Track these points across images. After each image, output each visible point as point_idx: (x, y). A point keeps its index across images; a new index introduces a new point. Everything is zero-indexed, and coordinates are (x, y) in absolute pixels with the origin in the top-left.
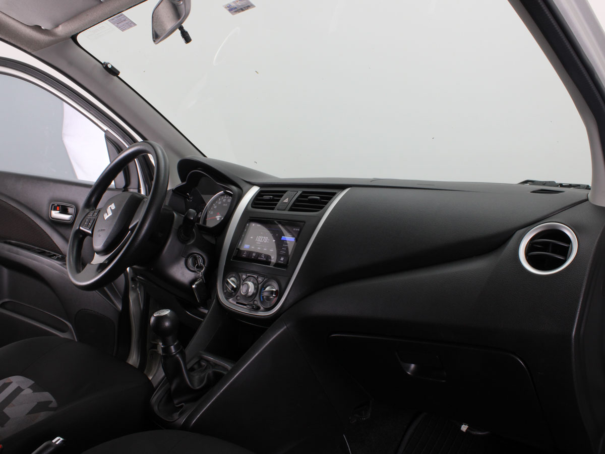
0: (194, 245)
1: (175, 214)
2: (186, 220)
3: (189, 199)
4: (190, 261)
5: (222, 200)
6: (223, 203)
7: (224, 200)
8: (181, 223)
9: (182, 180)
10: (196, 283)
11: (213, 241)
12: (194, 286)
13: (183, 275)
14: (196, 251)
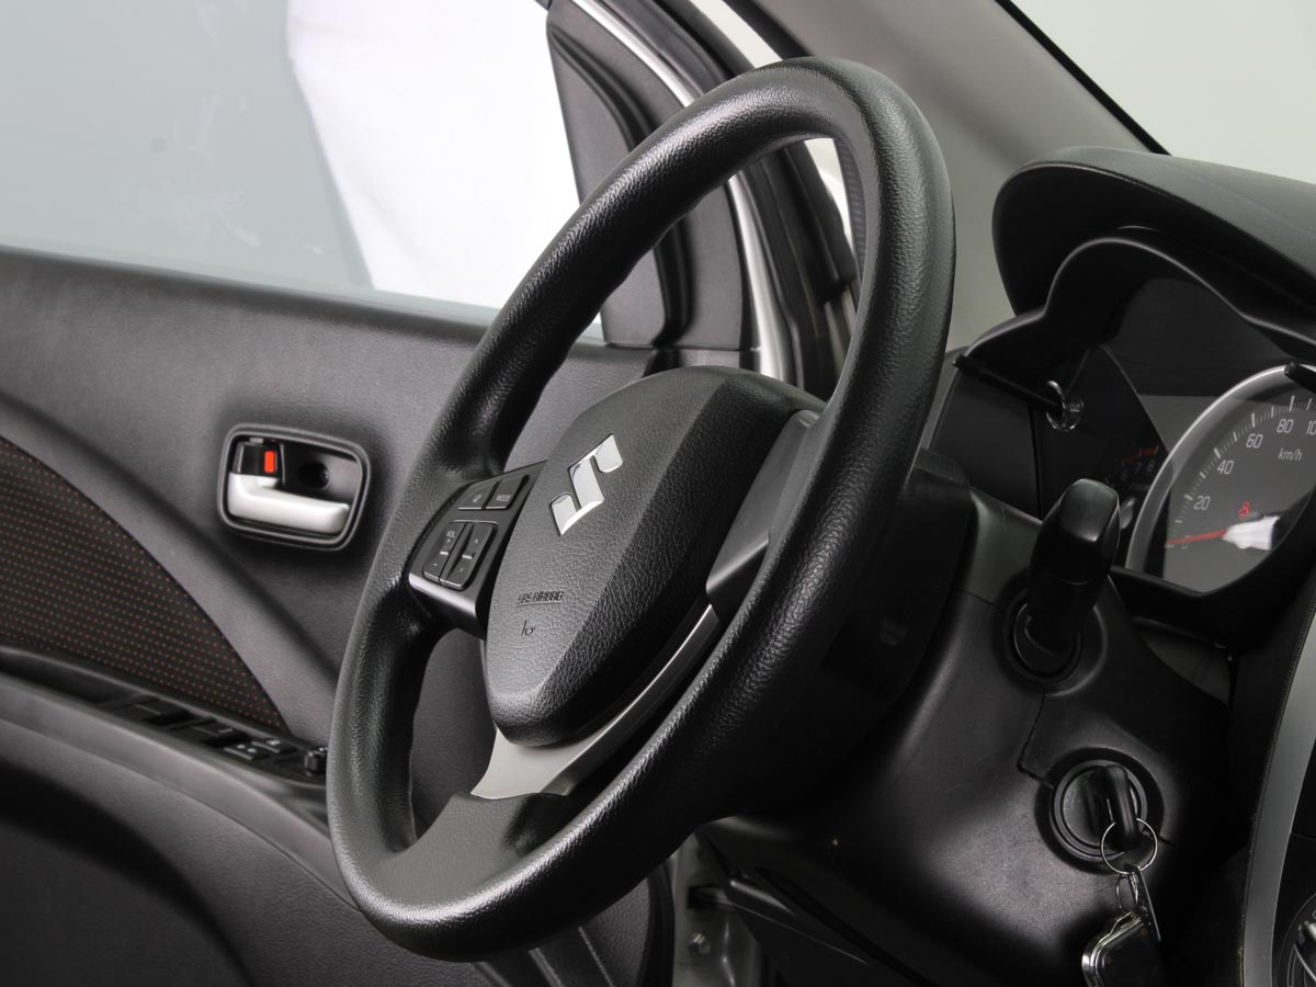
0: (1097, 703)
1: (981, 507)
2: (1056, 545)
3: (1057, 414)
4: (1069, 801)
5: (1268, 427)
6: (1273, 442)
7: (1284, 426)
8: (1022, 557)
9: (1021, 304)
10: (1105, 941)
11: (1214, 683)
12: (1088, 961)
13: (1026, 883)
14: (1103, 737)
